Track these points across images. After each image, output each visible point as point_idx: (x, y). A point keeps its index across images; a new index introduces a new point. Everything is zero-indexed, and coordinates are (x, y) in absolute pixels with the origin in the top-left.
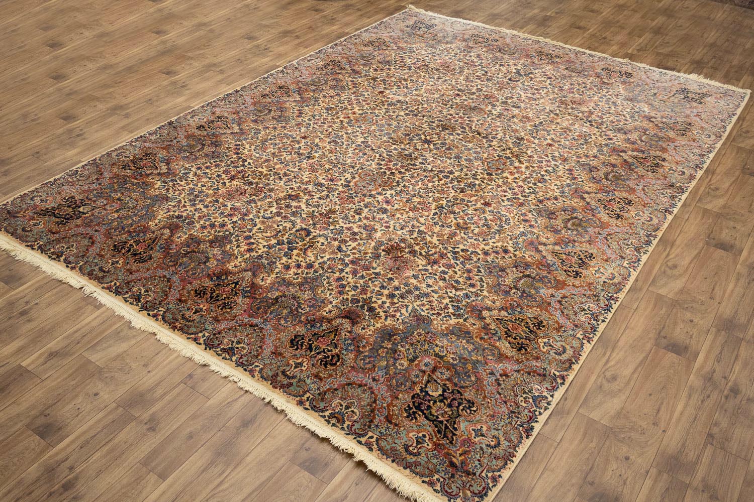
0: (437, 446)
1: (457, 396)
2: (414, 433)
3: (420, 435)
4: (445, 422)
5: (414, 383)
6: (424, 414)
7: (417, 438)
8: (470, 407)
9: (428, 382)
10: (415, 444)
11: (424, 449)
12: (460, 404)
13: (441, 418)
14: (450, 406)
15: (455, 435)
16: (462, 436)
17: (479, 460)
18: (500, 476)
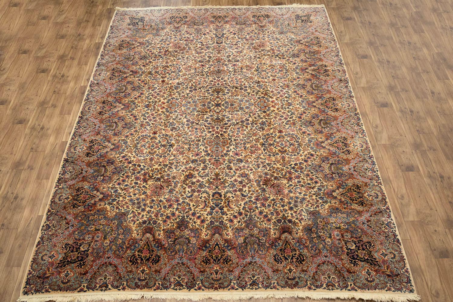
0: (375, 271)
1: (362, 243)
2: (364, 272)
3: (366, 271)
4: (369, 258)
5: (342, 248)
6: (358, 260)
7: (367, 273)
8: (371, 245)
9: (346, 243)
10: (369, 276)
11: (373, 276)
12: (366, 246)
13: (366, 258)
14: (363, 249)
15: (377, 262)
16: (380, 260)
17: (395, 267)
18: (407, 269)
